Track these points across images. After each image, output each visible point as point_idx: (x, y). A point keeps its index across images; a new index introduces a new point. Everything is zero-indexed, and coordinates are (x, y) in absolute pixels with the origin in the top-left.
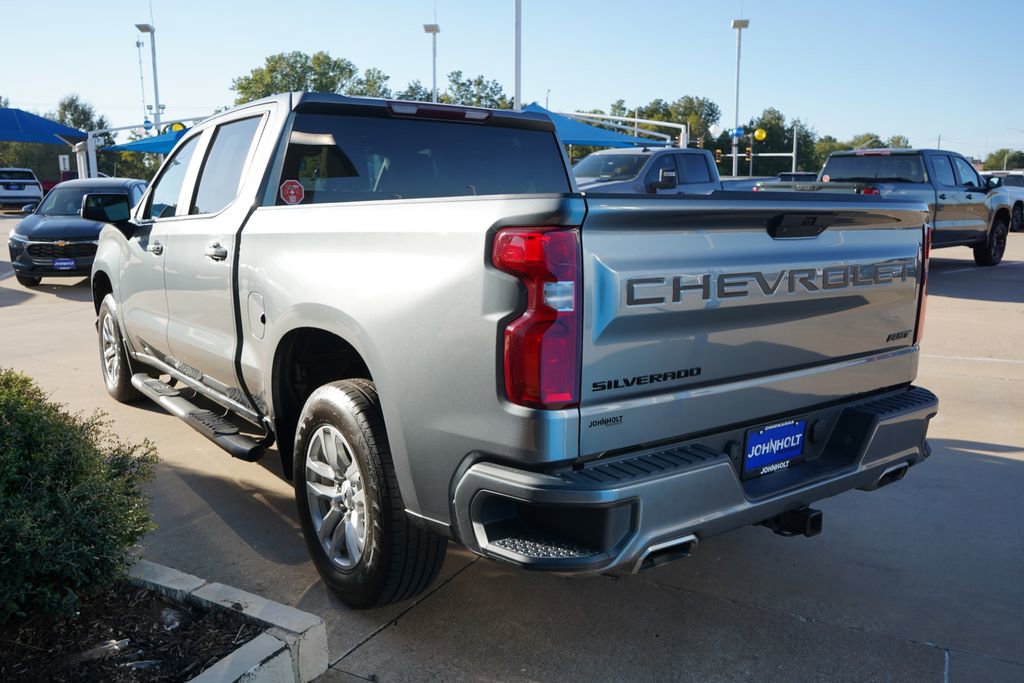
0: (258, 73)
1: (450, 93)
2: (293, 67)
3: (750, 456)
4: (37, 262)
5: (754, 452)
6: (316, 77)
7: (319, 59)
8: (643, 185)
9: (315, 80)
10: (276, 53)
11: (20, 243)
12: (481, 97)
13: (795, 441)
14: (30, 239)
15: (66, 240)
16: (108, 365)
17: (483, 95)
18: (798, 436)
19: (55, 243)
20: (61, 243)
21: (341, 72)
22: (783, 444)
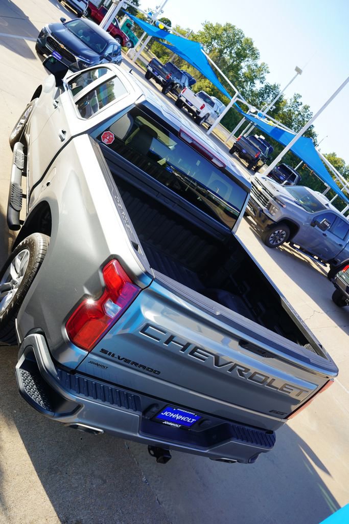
0: (219, 26)
1: (289, 102)
2: (234, 35)
3: (162, 414)
4: (47, 46)
5: (166, 414)
6: (240, 48)
7: (248, 41)
8: (312, 219)
9: (239, 49)
10: (233, 24)
11: (47, 32)
12: (300, 114)
13: (191, 420)
14: (52, 34)
15: (65, 46)
16: (18, 126)
17: (302, 114)
18: (193, 420)
19: (60, 44)
20: (62, 46)
21: (252, 55)
22: (184, 419)
